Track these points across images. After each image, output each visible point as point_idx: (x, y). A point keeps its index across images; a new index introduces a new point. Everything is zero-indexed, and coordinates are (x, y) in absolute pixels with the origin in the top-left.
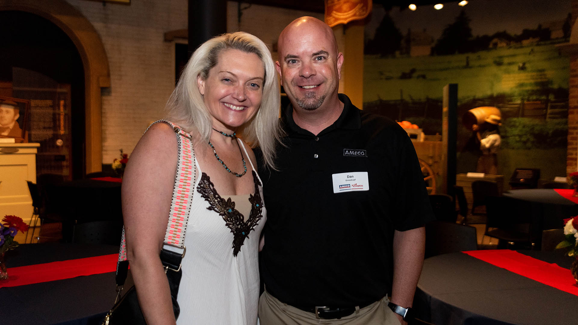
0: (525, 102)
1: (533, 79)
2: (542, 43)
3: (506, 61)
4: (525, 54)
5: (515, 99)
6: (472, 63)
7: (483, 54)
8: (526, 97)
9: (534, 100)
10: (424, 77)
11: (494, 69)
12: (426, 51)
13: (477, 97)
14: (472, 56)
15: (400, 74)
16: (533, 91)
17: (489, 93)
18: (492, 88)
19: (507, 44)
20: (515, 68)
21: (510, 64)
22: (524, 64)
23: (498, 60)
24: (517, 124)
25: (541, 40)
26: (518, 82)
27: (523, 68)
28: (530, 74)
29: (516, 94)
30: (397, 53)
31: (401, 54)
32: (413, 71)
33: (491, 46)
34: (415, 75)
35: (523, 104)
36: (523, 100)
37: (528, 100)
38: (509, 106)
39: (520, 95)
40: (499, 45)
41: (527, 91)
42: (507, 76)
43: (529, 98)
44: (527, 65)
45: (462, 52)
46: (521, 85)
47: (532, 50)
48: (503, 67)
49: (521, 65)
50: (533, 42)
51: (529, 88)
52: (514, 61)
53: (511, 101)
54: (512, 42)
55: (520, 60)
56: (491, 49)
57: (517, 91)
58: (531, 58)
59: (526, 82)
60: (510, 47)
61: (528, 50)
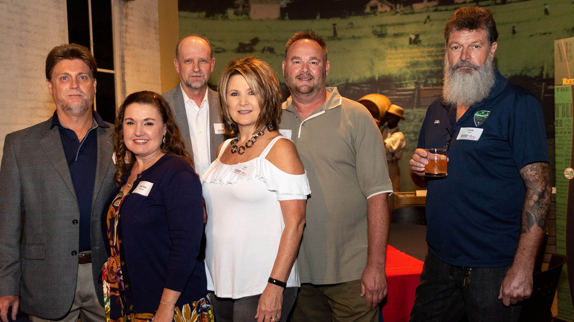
0: (422, 87)
1: (432, 56)
2: (443, 8)
3: (390, 31)
4: (417, 22)
5: (406, 84)
6: (340, 34)
7: (356, 20)
8: (424, 81)
9: (433, 85)
10: (271, 50)
11: (374, 42)
12: (274, 12)
13: (350, 81)
14: (341, 23)
15: (236, 46)
16: (432, 72)
17: (368, 75)
18: (371, 69)
19: (392, 8)
20: (405, 41)
21: (396, 35)
22: (417, 36)
23: (379, 29)
24: (412, 117)
25: (440, 4)
26: (409, 60)
27: (415, 42)
28: (426, 49)
29: (408, 76)
30: (230, 12)
31: (236, 14)
32: (255, 41)
33: (368, 10)
34: (258, 47)
35: (418, 89)
36: (417, 84)
37: (425, 85)
38: (398, 93)
39: (413, 77)
40: (380, 9)
41: (424, 72)
42: (394, 51)
43: (426, 81)
44: (421, 38)
45: (325, 16)
46: (414, 64)
47: (428, 17)
48: (387, 40)
49: (413, 37)
50: (428, 7)
51: (426, 68)
52: (403, 31)
53: (401, 85)
54: (398, 6)
55: (411, 30)
56: (368, 14)
57: (409, 72)
58: (427, 27)
59: (421, 59)
60: (397, 13)
61: (423, 17)
